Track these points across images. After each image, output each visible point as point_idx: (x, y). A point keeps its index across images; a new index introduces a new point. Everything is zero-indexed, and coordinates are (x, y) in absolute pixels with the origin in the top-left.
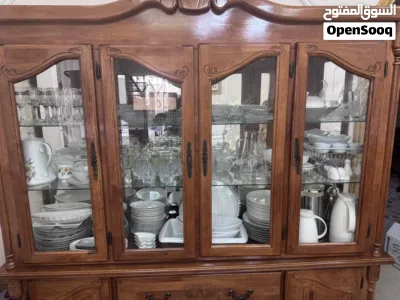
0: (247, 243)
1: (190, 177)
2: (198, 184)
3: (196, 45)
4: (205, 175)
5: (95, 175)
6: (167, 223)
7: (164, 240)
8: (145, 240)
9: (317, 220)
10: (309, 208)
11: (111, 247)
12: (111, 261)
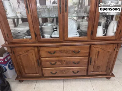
0: (80, 36)
1: (61, 13)
2: (63, 16)
4: (66, 12)
5: (28, 12)
6: (54, 32)
7: (53, 36)
8: (47, 36)
9: (103, 29)
10: (101, 26)
11: (36, 37)
12: (37, 42)
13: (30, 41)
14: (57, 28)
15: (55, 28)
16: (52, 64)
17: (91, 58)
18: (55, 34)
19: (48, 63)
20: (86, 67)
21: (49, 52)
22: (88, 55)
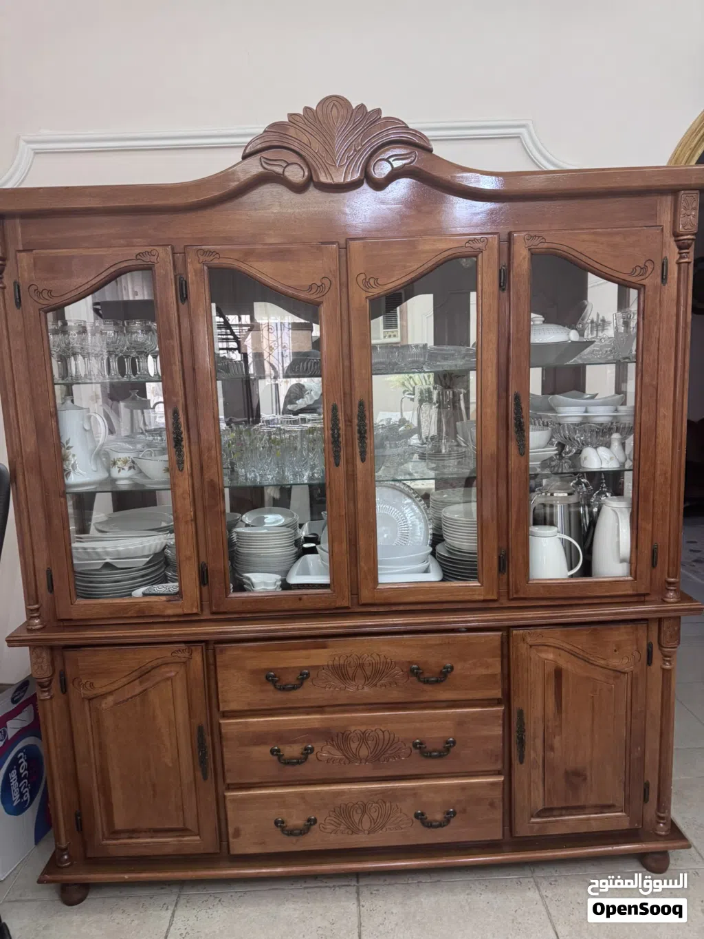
0: (443, 580)
1: (337, 465)
2: (351, 477)
3: (342, 242)
4: (363, 460)
5: (180, 463)
6: (300, 561)
7: (294, 579)
8: (263, 582)
10: (552, 524)
11: (205, 589)
12: (206, 615)
13: (169, 612)
14: (316, 540)
15: (307, 540)
16: (289, 762)
17: (521, 713)
18: (306, 572)
19: (263, 752)
20: (501, 779)
21: (273, 679)
22: (497, 693)
